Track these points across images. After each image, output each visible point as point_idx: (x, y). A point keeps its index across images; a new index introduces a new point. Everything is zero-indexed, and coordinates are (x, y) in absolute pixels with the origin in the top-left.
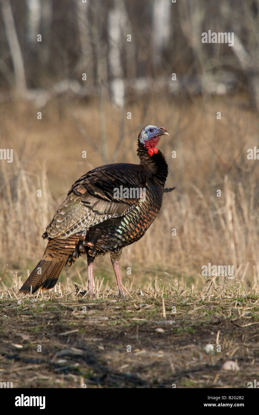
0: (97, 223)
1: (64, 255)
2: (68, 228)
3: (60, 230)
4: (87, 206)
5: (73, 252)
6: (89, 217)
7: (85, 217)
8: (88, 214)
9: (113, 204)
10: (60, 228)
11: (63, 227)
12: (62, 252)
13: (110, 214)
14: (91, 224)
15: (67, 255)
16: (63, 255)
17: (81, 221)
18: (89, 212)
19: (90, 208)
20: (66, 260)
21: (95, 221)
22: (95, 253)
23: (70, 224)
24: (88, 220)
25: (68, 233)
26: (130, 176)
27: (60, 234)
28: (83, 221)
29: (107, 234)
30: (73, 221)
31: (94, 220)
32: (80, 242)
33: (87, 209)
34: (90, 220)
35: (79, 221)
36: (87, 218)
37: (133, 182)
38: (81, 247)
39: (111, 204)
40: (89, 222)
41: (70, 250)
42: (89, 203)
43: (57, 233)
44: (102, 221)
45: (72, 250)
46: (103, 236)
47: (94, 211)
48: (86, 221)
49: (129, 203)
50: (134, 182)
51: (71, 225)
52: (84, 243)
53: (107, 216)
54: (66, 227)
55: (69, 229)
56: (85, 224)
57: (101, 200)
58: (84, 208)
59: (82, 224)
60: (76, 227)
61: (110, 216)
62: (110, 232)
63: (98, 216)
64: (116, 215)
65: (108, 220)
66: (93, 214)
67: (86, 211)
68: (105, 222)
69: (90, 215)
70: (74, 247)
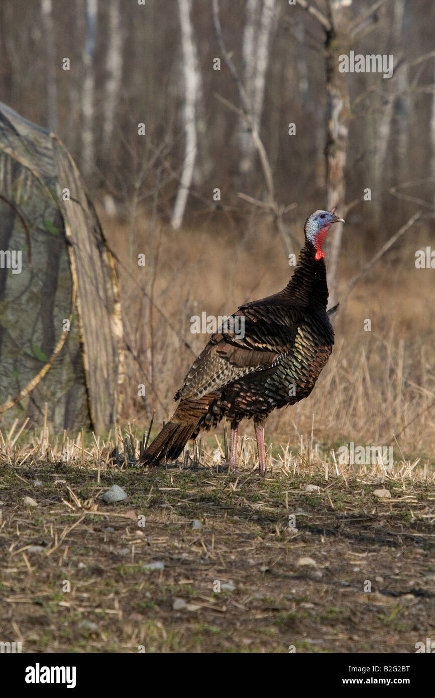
0: (237, 378)
1: (194, 418)
2: (200, 385)
3: (190, 389)
4: (223, 358)
5: (206, 414)
6: (225, 371)
7: (220, 371)
8: (225, 367)
9: (256, 352)
10: (191, 386)
11: (194, 385)
12: (192, 413)
13: (252, 366)
14: (228, 380)
15: (198, 417)
16: (192, 417)
17: (215, 376)
18: (226, 364)
19: (227, 359)
20: (196, 423)
21: (233, 376)
22: (234, 415)
23: (202, 380)
24: (225, 375)
25: (201, 392)
26: (279, 315)
27: (191, 393)
28: (218, 377)
29: (249, 390)
30: (205, 376)
31: (231, 375)
32: (215, 401)
33: (223, 361)
34: (227, 374)
35: (212, 376)
36: (223, 373)
37: (281, 322)
38: (216, 408)
39: (253, 353)
40: (226, 377)
41: (200, 411)
42: (225, 353)
43: (188, 392)
44: (242, 374)
45: (204, 411)
46: (242, 394)
47: (231, 363)
48: (221, 376)
49: (276, 350)
50: (284, 322)
51: (204, 382)
52: (219, 403)
53: (249, 369)
54: (198, 384)
55: (202, 386)
56: (220, 380)
57: (240, 349)
58: (219, 360)
59: (217, 381)
60: (210, 385)
61: (252, 369)
62: (254, 389)
63: (236, 370)
64: (260, 367)
65: (251, 374)
66: (231, 367)
67: (221, 364)
68: (246, 376)
69: (226, 369)
70: (207, 408)
